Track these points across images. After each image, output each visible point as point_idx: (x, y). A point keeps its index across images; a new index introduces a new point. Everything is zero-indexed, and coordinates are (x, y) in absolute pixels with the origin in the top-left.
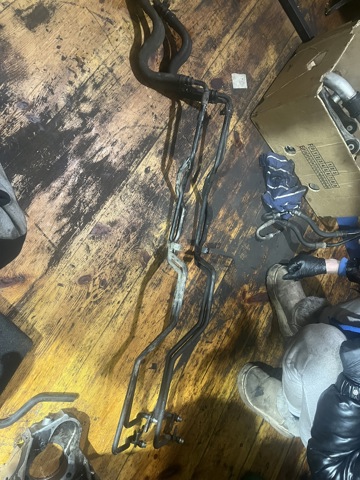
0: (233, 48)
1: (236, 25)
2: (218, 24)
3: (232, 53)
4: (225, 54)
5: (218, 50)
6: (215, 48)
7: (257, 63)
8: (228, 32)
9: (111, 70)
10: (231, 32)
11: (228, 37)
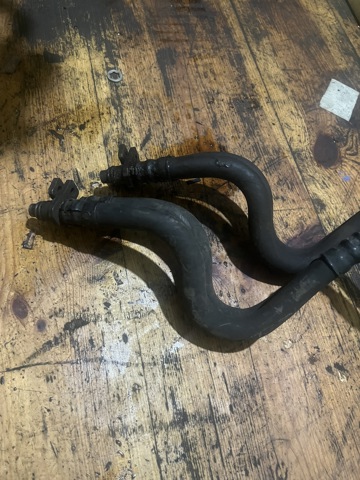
0: (274, 70)
1: (238, 34)
2: (217, 68)
3: (283, 78)
4: (278, 94)
5: (263, 102)
6: (258, 106)
7: (322, 43)
8: (240, 59)
9: (182, 419)
10: (244, 52)
11: (250, 66)
